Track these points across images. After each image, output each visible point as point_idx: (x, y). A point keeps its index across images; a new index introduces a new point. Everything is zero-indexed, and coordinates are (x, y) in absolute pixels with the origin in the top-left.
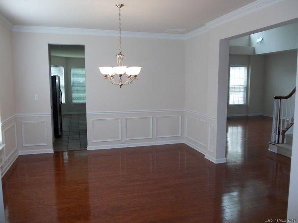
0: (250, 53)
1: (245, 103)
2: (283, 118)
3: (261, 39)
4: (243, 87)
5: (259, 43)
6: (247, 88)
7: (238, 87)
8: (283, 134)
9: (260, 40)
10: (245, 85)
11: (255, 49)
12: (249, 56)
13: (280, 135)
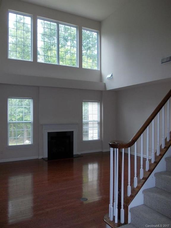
0: (101, 89)
1: (100, 138)
2: (143, 156)
3: (111, 75)
4: (97, 122)
5: (109, 78)
6: (100, 124)
7: (92, 122)
8: (126, 208)
9: (109, 76)
10: (99, 120)
11: (106, 84)
12: (101, 92)
13: (121, 208)
